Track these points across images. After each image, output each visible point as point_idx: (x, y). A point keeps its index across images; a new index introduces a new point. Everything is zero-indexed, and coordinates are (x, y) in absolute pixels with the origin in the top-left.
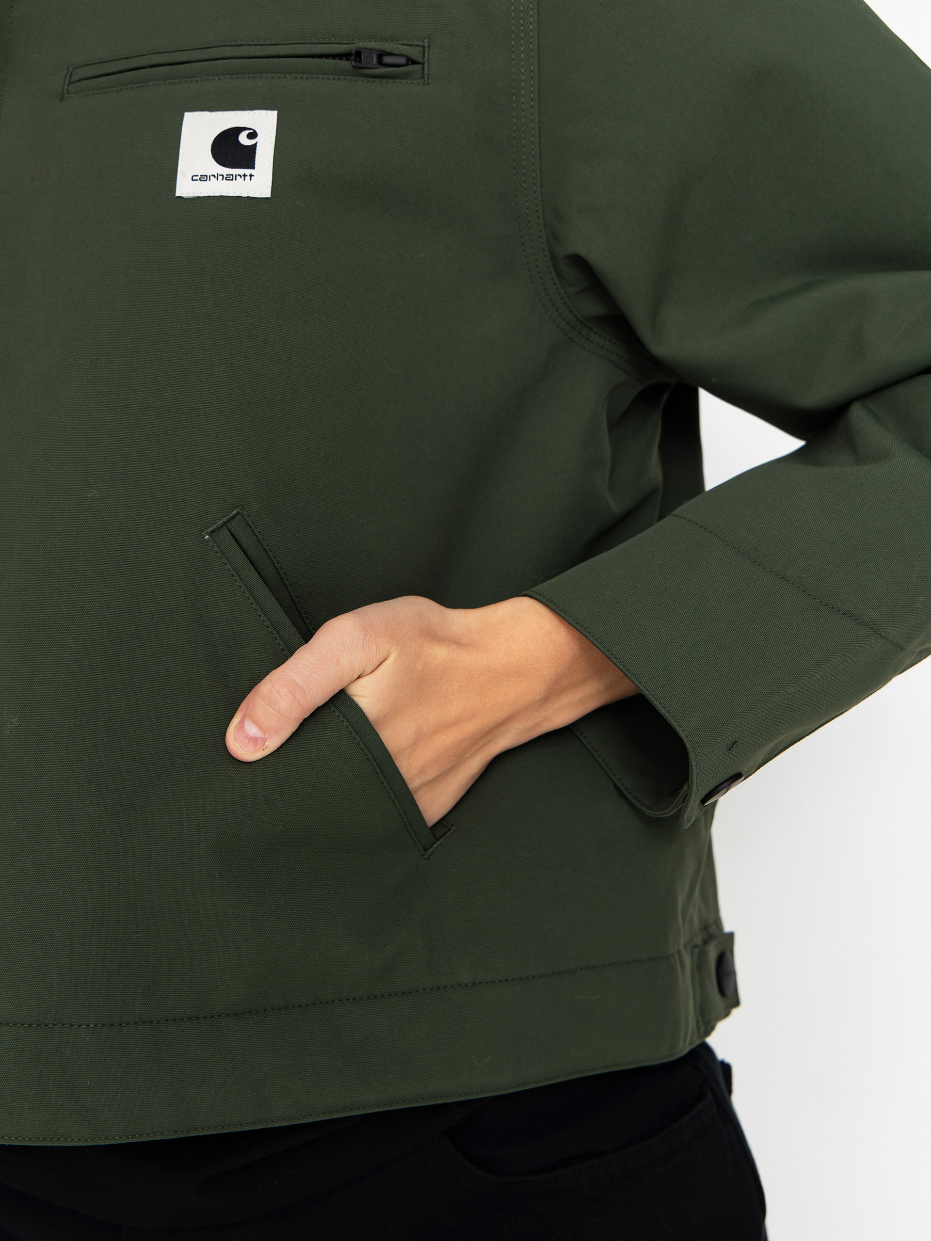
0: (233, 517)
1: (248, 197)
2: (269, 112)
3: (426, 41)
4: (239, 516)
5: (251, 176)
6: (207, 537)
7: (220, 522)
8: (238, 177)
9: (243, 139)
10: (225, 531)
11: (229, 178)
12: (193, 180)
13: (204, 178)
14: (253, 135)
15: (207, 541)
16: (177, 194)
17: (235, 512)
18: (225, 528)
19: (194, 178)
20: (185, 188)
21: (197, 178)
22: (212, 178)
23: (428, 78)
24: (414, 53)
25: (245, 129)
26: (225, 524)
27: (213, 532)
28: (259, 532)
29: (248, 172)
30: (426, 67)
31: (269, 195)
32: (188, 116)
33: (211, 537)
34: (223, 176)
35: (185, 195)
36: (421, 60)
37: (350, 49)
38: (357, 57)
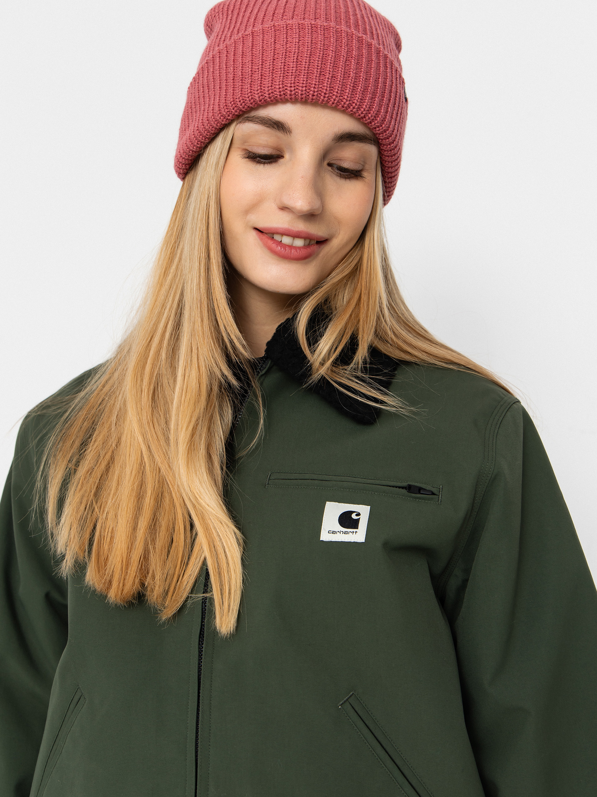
0: (351, 696)
1: (354, 542)
2: (366, 506)
3: (441, 486)
4: (354, 695)
5: (356, 532)
6: (340, 707)
7: (345, 699)
8: (350, 533)
9: (354, 516)
10: (347, 704)
11: (346, 533)
12: (329, 533)
13: (334, 532)
14: (358, 514)
15: (340, 708)
16: (321, 540)
17: (351, 693)
18: (347, 702)
19: (329, 532)
20: (325, 536)
21: (331, 532)
22: (338, 532)
23: (441, 502)
24: (434, 490)
25: (355, 512)
26: (347, 699)
27: (342, 704)
28: (363, 702)
29: (355, 530)
30: (440, 497)
31: (364, 541)
32: (328, 503)
33: (341, 707)
34: (343, 532)
35: (324, 540)
36: (438, 494)
37: (405, 484)
38: (409, 488)
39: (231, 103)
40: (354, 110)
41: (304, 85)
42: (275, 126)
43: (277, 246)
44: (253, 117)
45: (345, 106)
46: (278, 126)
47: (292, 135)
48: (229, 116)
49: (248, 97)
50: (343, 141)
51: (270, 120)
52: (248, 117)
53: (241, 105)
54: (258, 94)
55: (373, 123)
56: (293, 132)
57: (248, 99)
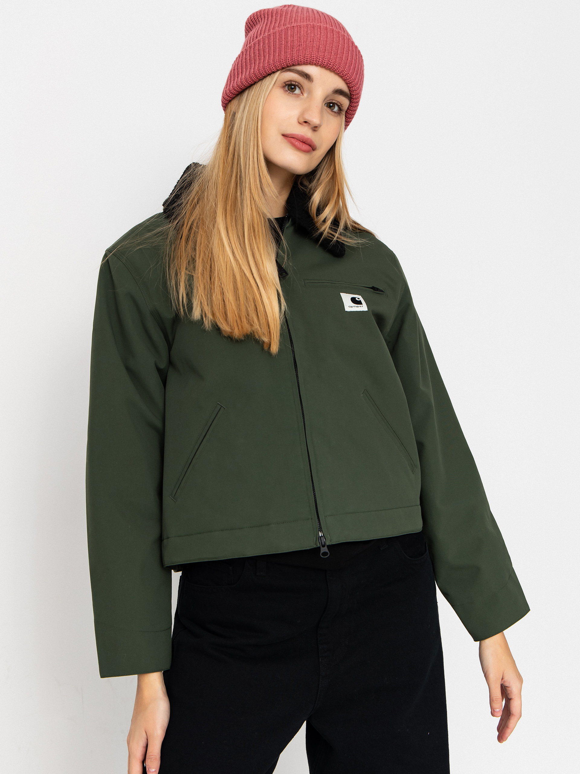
2: (360, 295)
3: (385, 288)
9: (357, 299)
11: (357, 307)
13: (351, 307)
16: (345, 311)
18: (364, 393)
21: (348, 307)
23: (387, 296)
24: (383, 290)
27: (362, 393)
30: (386, 293)
33: (362, 395)
37: (371, 286)
38: (373, 288)
39: (282, 60)
40: (348, 78)
41: (326, 58)
42: (305, 77)
43: (296, 142)
44: (293, 69)
45: (344, 74)
46: (307, 77)
47: (313, 83)
48: (278, 67)
49: (294, 58)
50: (336, 94)
51: (303, 72)
52: (289, 69)
53: (289, 62)
54: (301, 57)
55: (354, 88)
56: (314, 81)
57: (294, 59)
